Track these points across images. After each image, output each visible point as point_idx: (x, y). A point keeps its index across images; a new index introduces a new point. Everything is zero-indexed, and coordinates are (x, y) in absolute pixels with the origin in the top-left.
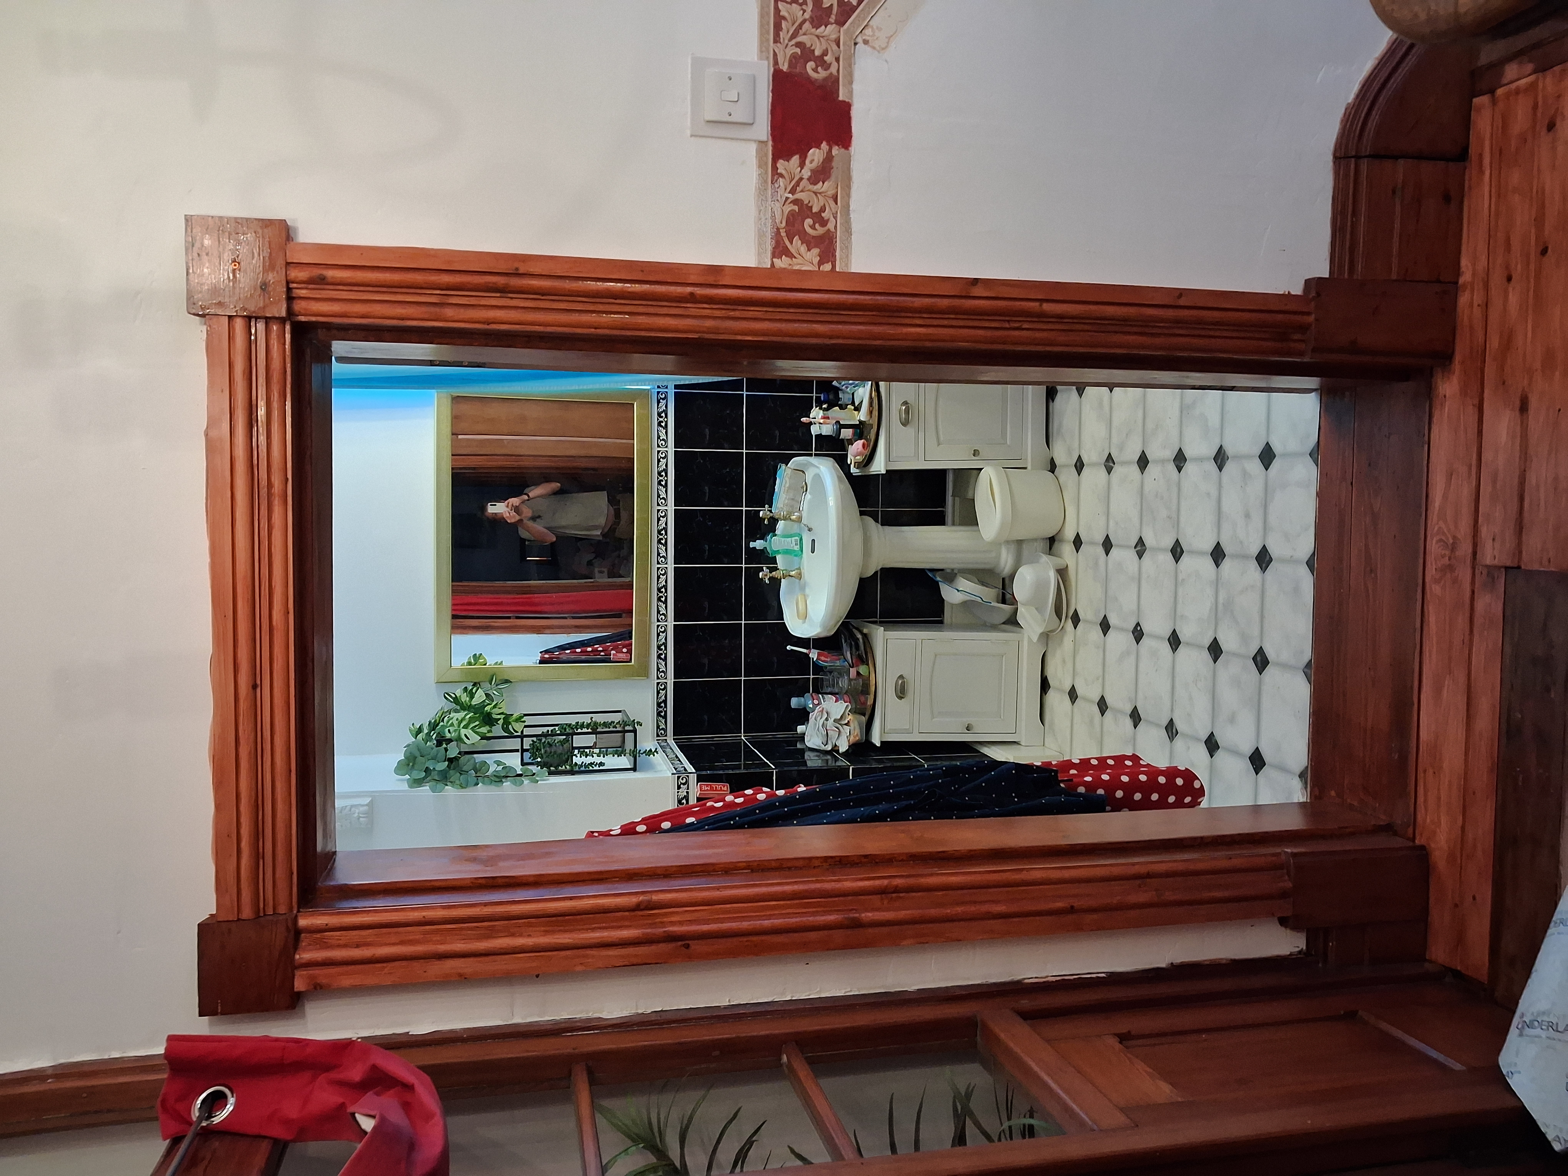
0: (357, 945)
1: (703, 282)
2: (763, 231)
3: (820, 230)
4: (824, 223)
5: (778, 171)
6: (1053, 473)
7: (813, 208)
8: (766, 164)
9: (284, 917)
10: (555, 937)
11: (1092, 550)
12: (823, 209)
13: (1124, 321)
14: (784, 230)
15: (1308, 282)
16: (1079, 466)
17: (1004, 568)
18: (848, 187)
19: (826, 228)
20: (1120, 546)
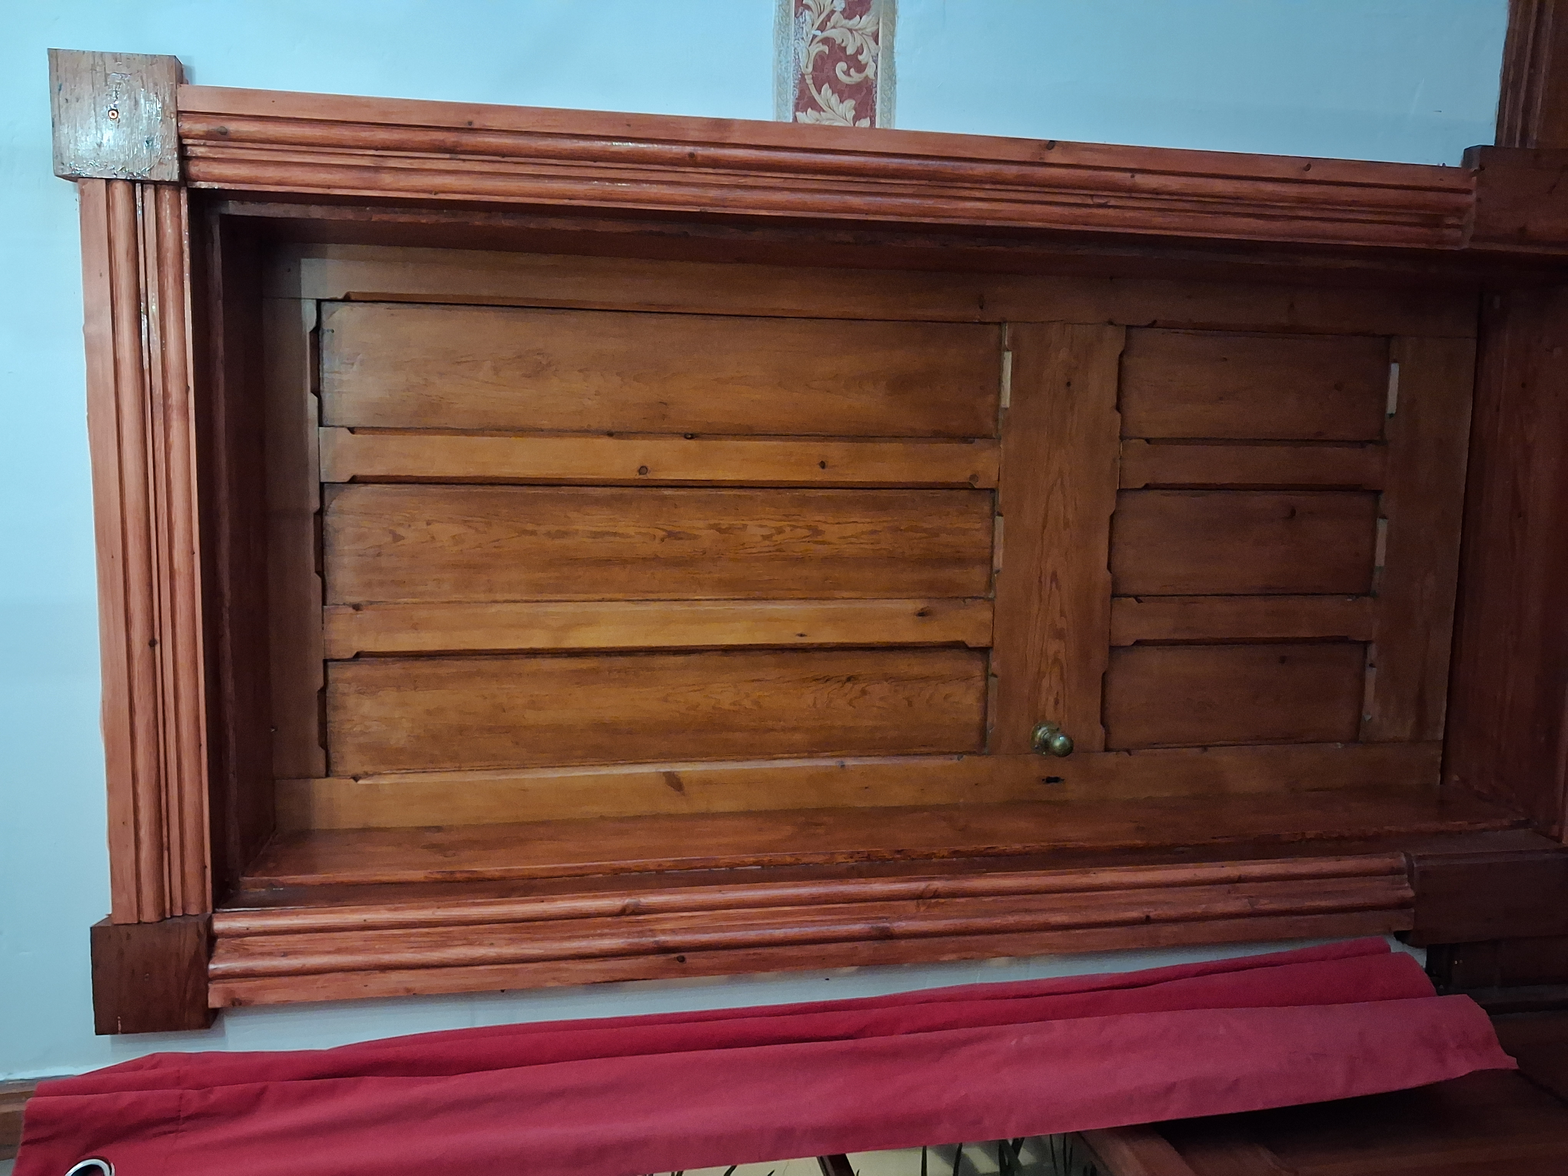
0: (284, 953)
1: (706, 140)
2: (784, 78)
3: (856, 77)
4: (861, 68)
7: (847, 49)
9: (194, 920)
10: (523, 946)
12: (860, 51)
13: (1236, 199)
14: (811, 76)
15: (1468, 152)
18: (892, 23)
19: (863, 75)
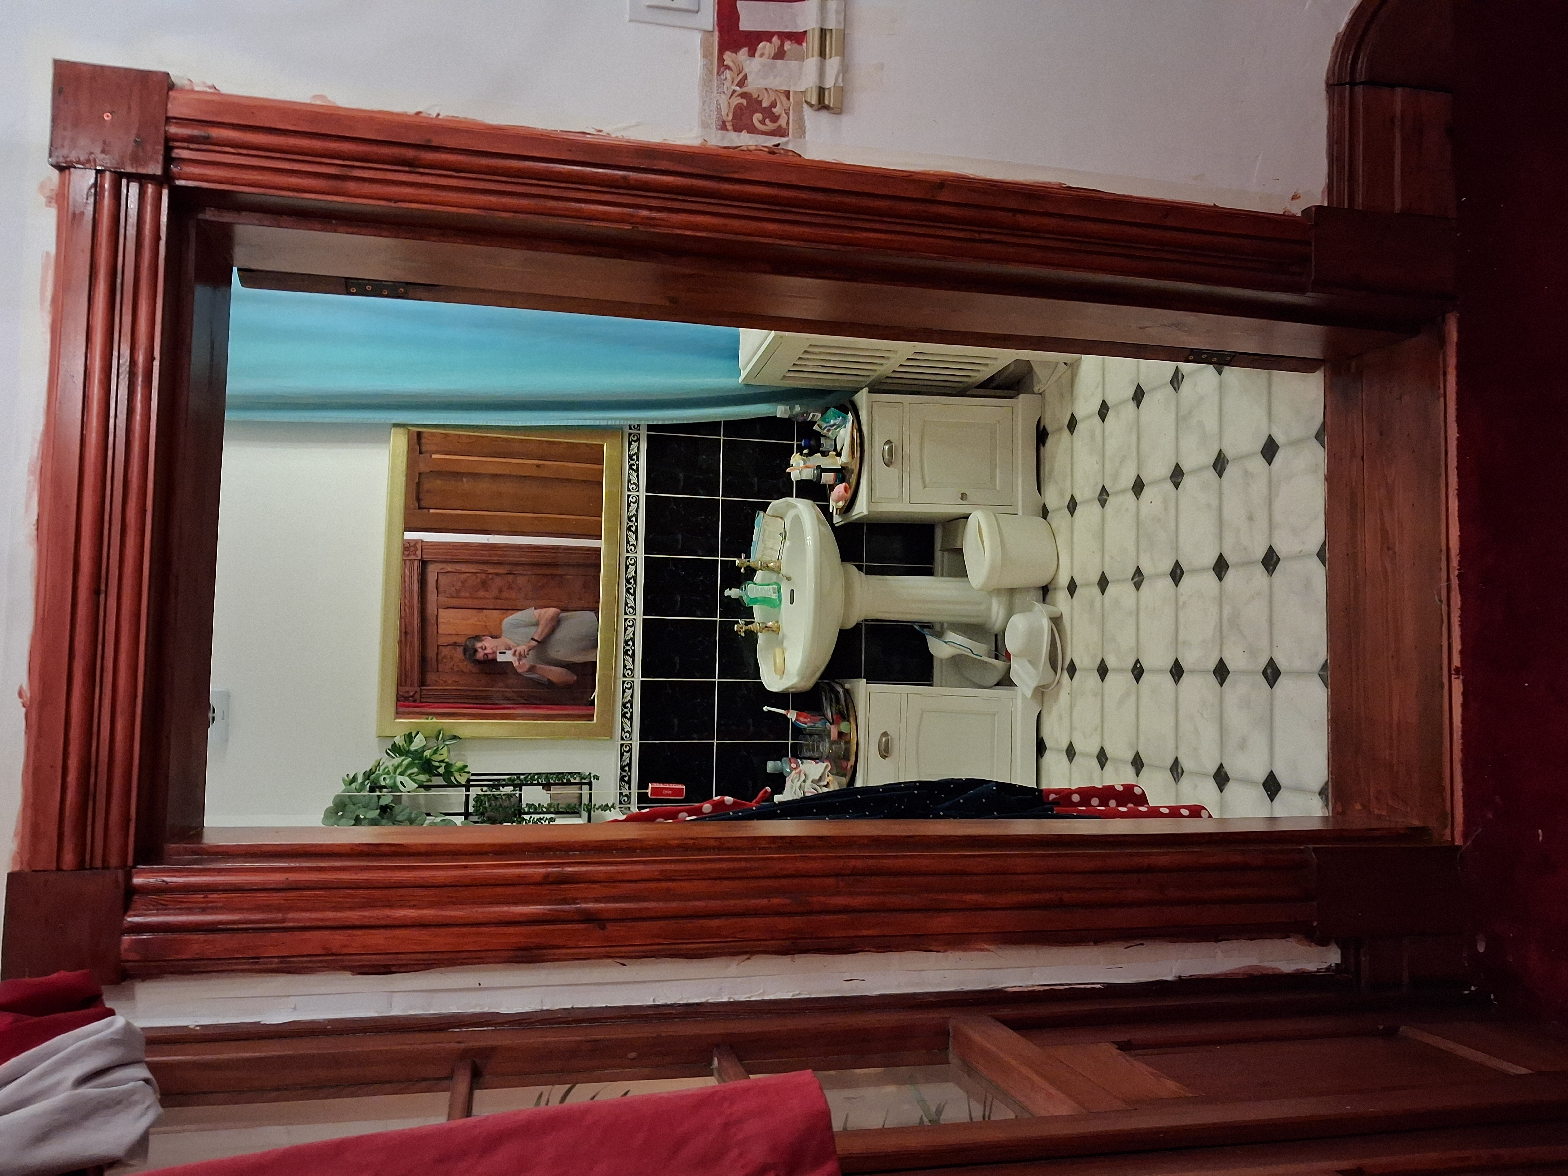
0: (202, 909)
1: (636, 166)
2: (708, 123)
3: (771, 126)
4: (775, 119)
5: (725, 63)
6: (1045, 519)
7: (763, 103)
8: (712, 54)
9: (116, 872)
11: (1088, 592)
12: (774, 105)
14: (731, 123)
15: (1308, 209)
16: (1072, 506)
17: (995, 622)
19: (777, 125)
20: (1118, 581)
